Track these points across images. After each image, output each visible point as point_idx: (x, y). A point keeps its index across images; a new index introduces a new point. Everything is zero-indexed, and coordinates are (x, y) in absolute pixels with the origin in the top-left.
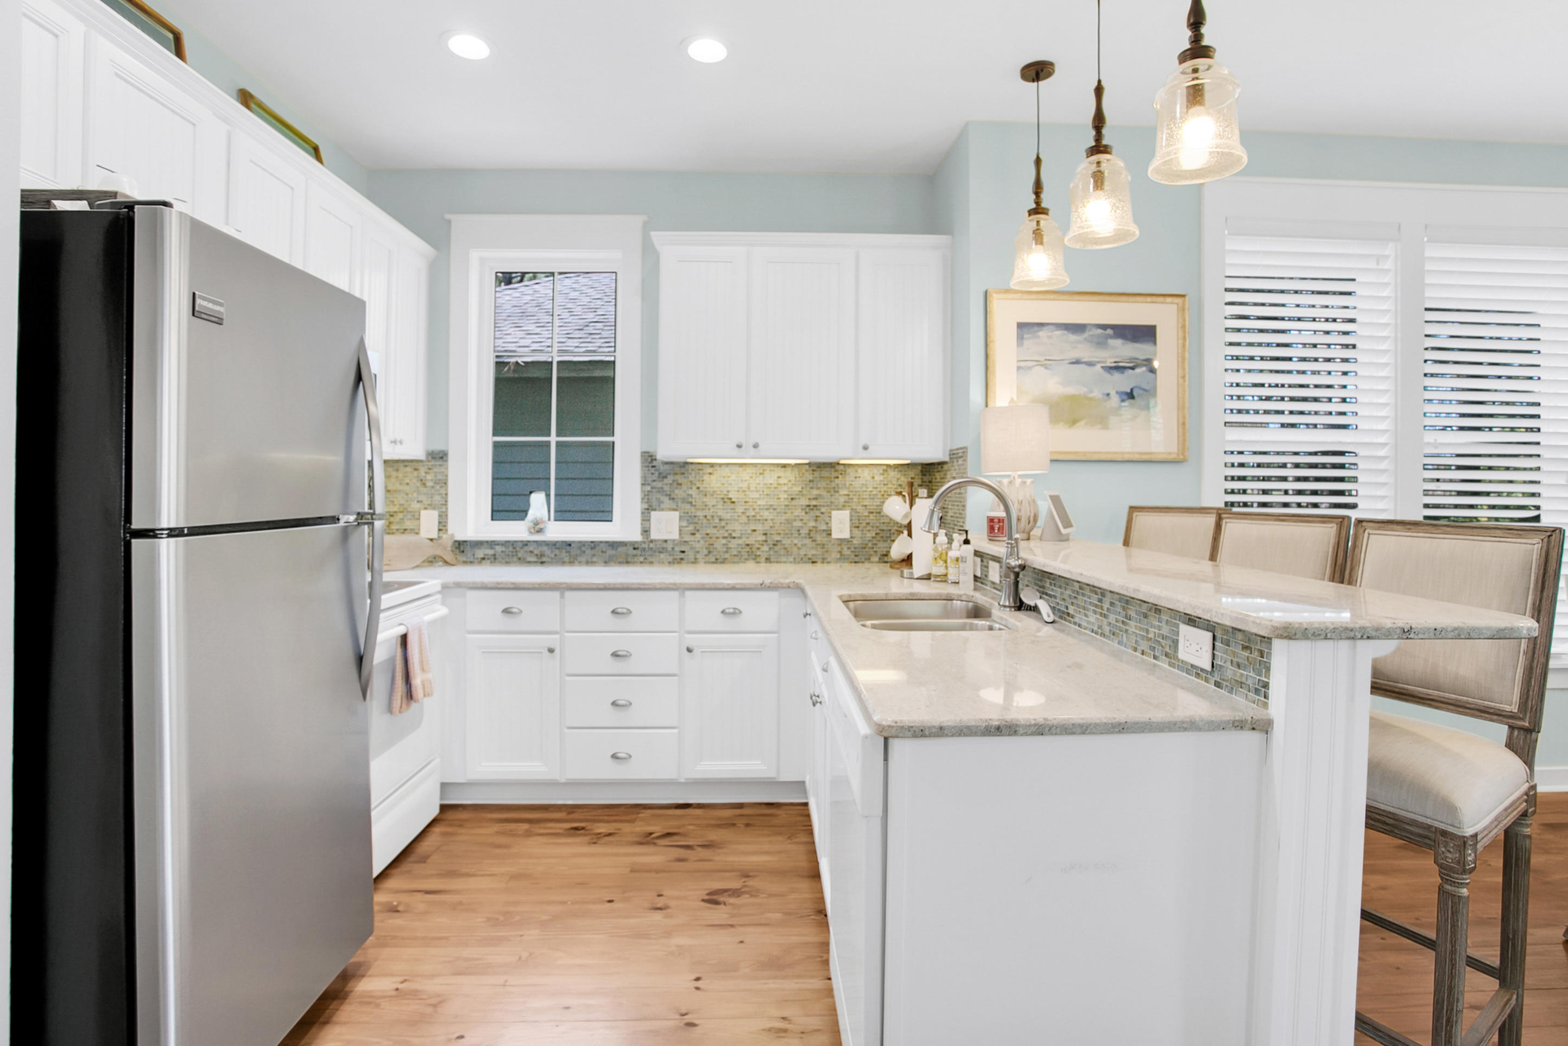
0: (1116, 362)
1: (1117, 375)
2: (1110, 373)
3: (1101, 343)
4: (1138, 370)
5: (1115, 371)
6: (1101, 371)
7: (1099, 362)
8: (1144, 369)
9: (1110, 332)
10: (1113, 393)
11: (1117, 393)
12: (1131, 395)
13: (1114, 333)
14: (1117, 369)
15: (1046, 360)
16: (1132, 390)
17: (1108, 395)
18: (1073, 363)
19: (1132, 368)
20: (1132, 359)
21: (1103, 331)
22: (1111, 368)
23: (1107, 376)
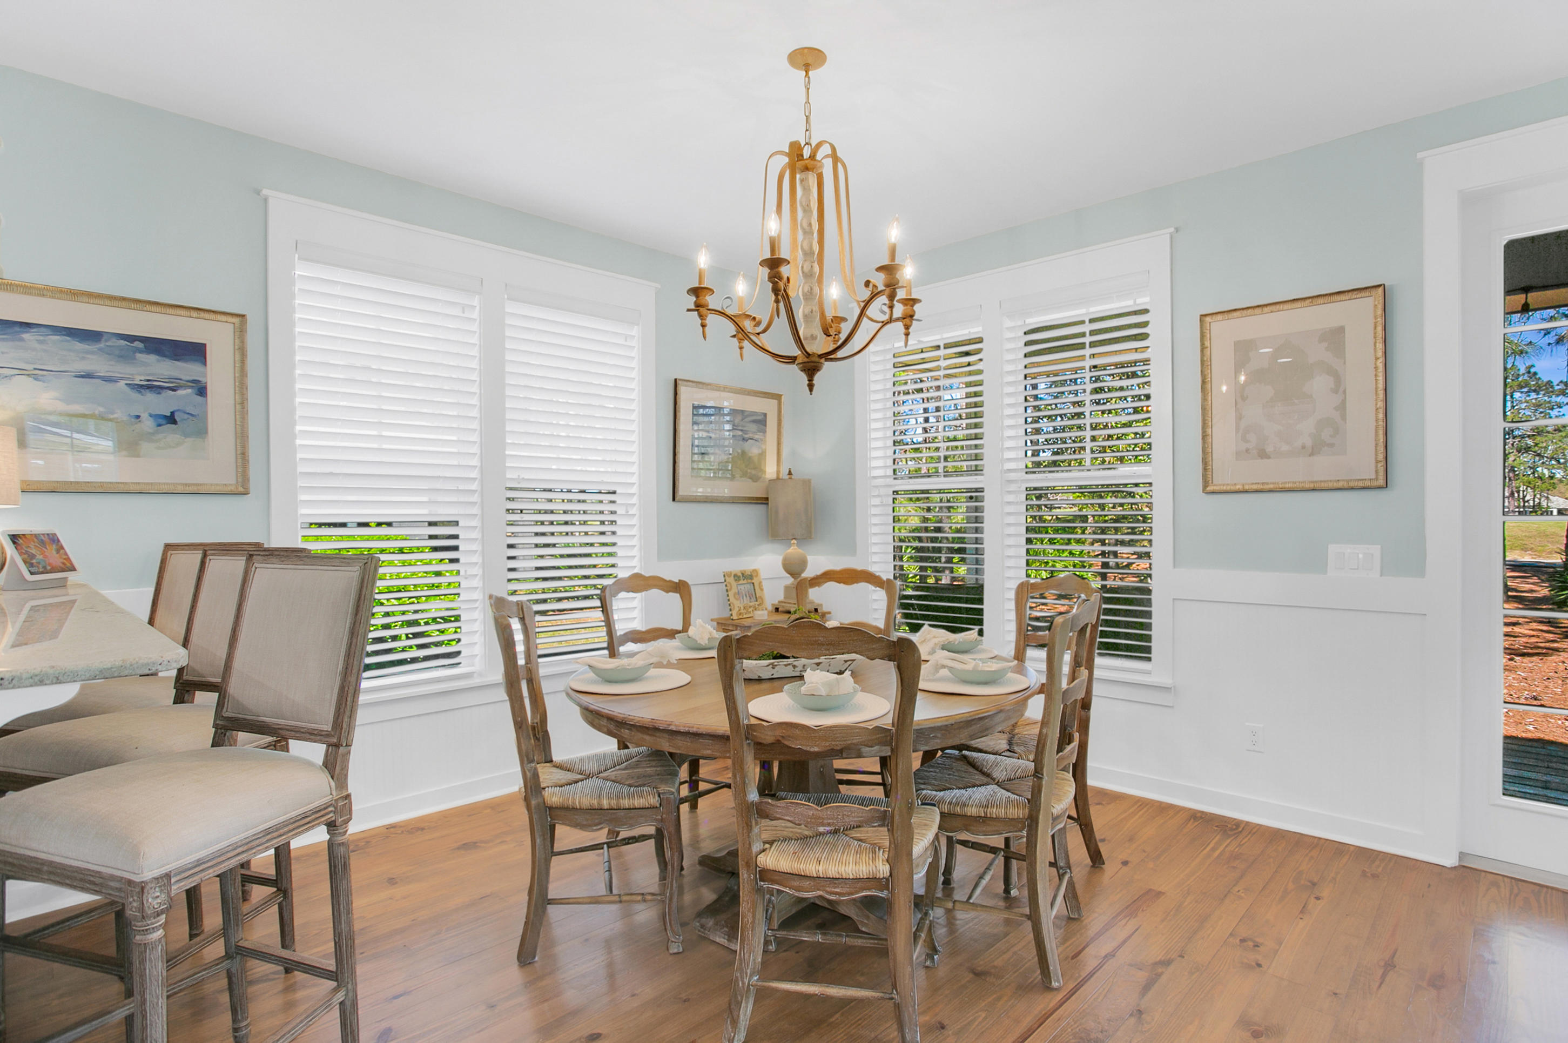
0: (148, 380)
1: (150, 396)
2: (140, 392)
3: (125, 357)
4: (181, 392)
5: (148, 390)
6: (127, 389)
7: (122, 379)
8: (189, 391)
9: (137, 344)
10: (145, 416)
11: (151, 416)
12: (171, 419)
13: (145, 347)
14: (150, 387)
15: (35, 369)
16: (173, 413)
17: (138, 417)
18: (82, 377)
19: (173, 389)
20: (171, 379)
21: (129, 344)
22: (142, 386)
23: (135, 395)
